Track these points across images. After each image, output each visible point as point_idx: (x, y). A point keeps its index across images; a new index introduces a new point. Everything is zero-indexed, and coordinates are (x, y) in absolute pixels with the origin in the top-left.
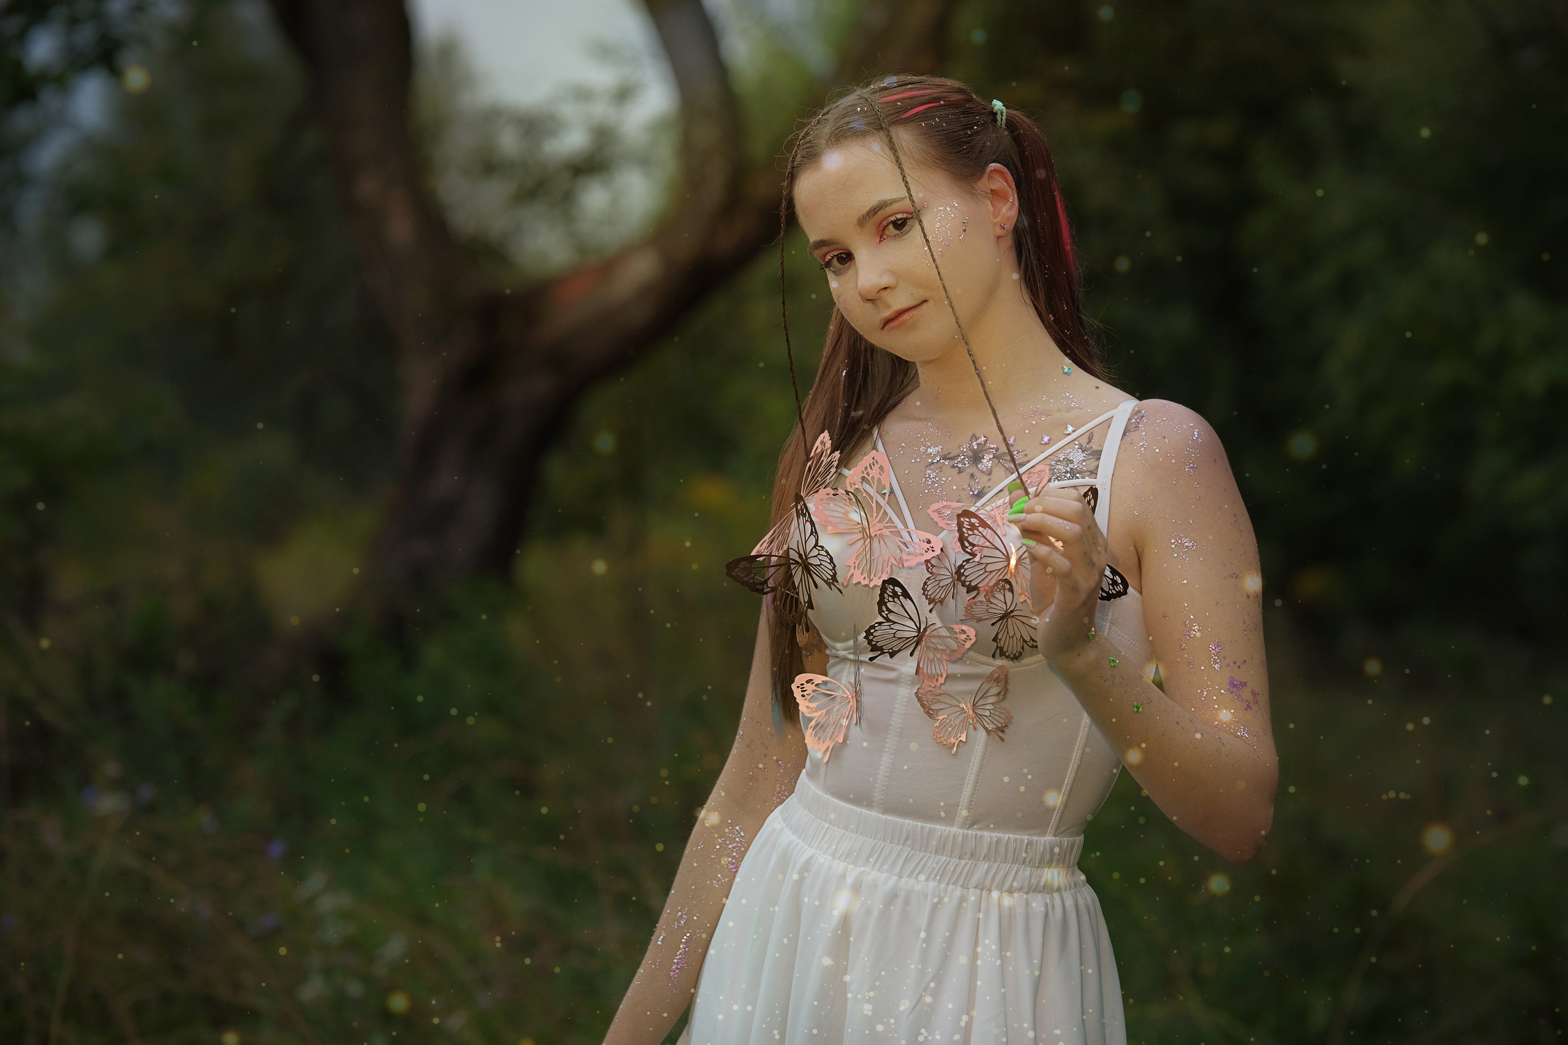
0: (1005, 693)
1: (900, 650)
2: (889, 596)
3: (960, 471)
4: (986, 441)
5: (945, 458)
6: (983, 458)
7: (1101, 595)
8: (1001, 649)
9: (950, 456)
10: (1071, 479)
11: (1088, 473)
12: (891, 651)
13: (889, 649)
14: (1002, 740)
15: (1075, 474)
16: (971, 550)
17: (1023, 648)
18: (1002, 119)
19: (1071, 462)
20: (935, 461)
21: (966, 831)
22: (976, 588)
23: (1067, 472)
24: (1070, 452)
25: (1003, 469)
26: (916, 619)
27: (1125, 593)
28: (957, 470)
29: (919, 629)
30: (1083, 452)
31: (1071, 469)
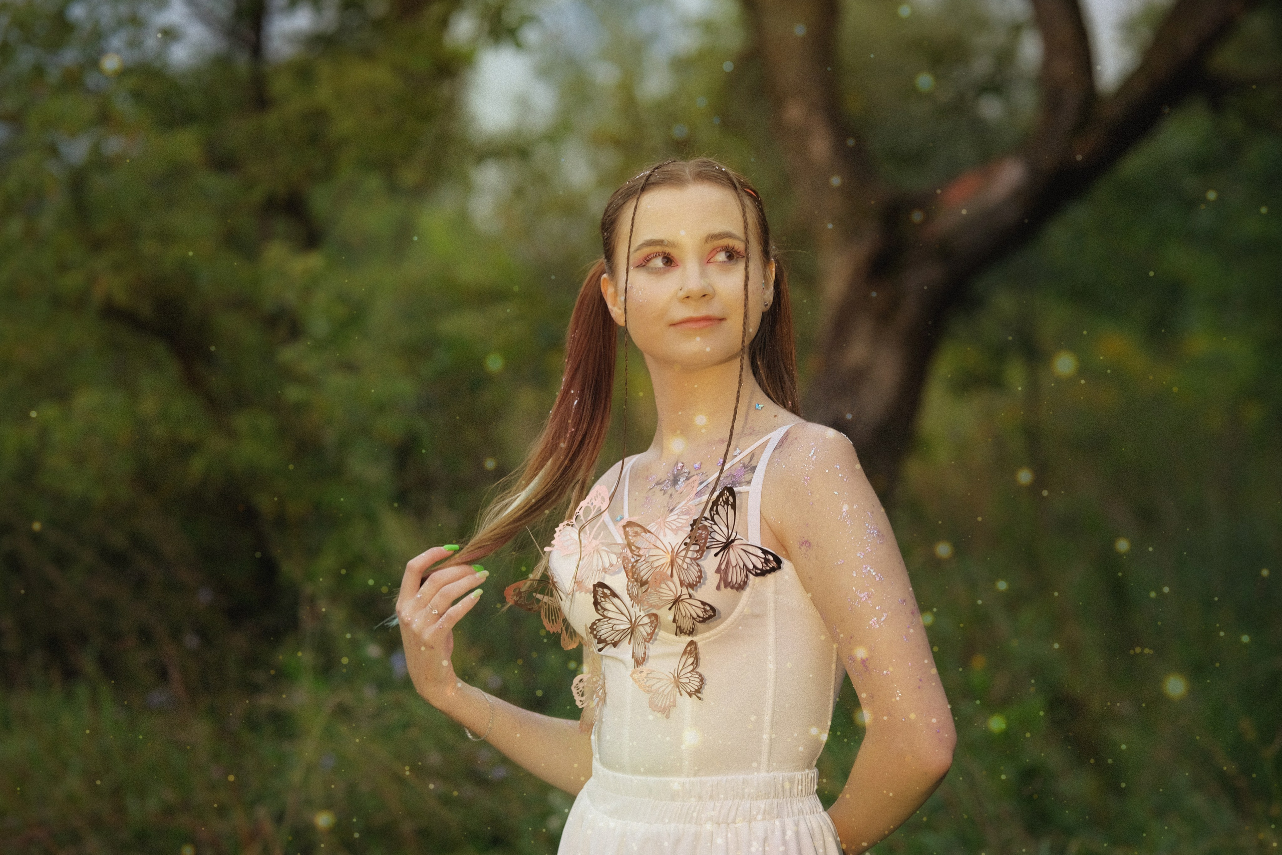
0: (697, 661)
1: (620, 641)
2: (601, 597)
3: (665, 492)
4: (682, 467)
5: (657, 483)
6: (679, 481)
7: (756, 572)
8: (680, 627)
9: (660, 481)
11: (746, 483)
12: (613, 642)
13: (611, 641)
14: (700, 699)
16: (638, 552)
17: (693, 624)
21: (692, 779)
22: (646, 582)
26: (628, 615)
27: (779, 568)
28: (663, 492)
29: (631, 621)
30: (745, 468)
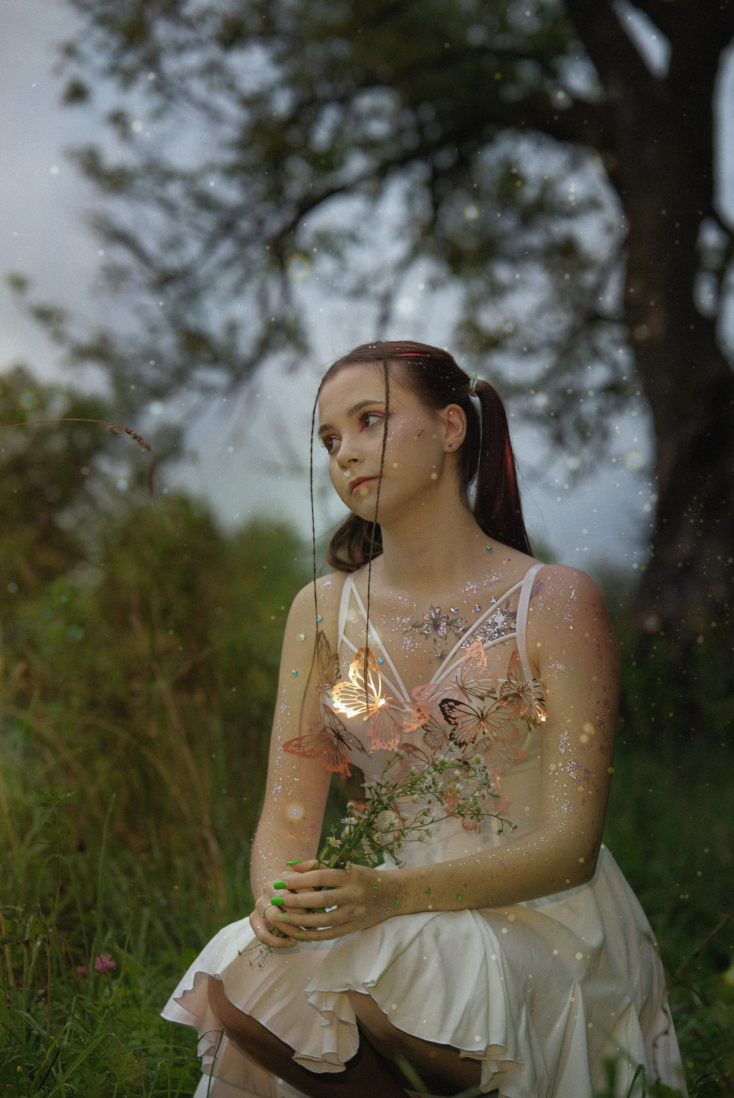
3: (427, 637)
4: (440, 612)
5: (414, 626)
6: (440, 626)
9: (418, 624)
10: (499, 637)
11: (510, 630)
15: (500, 633)
18: (473, 384)
19: (497, 624)
20: (409, 629)
23: (495, 633)
24: (495, 617)
25: (453, 634)
28: (424, 637)
30: (503, 615)
31: (498, 629)
